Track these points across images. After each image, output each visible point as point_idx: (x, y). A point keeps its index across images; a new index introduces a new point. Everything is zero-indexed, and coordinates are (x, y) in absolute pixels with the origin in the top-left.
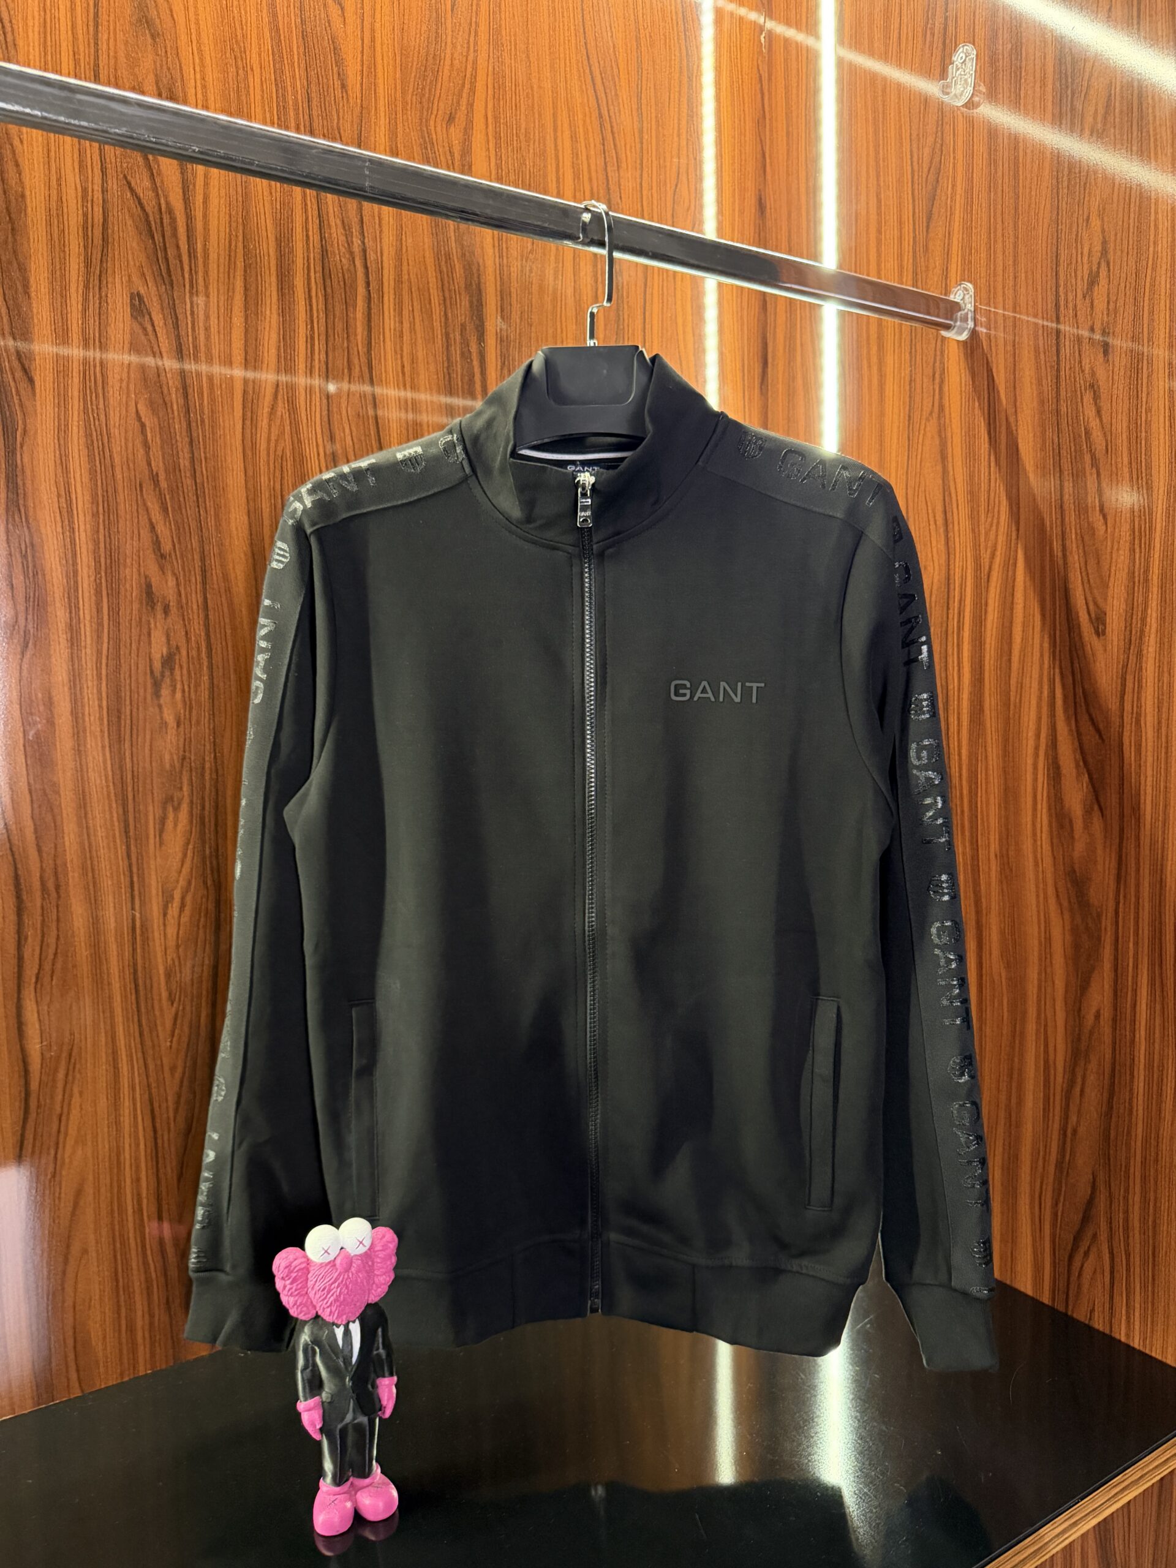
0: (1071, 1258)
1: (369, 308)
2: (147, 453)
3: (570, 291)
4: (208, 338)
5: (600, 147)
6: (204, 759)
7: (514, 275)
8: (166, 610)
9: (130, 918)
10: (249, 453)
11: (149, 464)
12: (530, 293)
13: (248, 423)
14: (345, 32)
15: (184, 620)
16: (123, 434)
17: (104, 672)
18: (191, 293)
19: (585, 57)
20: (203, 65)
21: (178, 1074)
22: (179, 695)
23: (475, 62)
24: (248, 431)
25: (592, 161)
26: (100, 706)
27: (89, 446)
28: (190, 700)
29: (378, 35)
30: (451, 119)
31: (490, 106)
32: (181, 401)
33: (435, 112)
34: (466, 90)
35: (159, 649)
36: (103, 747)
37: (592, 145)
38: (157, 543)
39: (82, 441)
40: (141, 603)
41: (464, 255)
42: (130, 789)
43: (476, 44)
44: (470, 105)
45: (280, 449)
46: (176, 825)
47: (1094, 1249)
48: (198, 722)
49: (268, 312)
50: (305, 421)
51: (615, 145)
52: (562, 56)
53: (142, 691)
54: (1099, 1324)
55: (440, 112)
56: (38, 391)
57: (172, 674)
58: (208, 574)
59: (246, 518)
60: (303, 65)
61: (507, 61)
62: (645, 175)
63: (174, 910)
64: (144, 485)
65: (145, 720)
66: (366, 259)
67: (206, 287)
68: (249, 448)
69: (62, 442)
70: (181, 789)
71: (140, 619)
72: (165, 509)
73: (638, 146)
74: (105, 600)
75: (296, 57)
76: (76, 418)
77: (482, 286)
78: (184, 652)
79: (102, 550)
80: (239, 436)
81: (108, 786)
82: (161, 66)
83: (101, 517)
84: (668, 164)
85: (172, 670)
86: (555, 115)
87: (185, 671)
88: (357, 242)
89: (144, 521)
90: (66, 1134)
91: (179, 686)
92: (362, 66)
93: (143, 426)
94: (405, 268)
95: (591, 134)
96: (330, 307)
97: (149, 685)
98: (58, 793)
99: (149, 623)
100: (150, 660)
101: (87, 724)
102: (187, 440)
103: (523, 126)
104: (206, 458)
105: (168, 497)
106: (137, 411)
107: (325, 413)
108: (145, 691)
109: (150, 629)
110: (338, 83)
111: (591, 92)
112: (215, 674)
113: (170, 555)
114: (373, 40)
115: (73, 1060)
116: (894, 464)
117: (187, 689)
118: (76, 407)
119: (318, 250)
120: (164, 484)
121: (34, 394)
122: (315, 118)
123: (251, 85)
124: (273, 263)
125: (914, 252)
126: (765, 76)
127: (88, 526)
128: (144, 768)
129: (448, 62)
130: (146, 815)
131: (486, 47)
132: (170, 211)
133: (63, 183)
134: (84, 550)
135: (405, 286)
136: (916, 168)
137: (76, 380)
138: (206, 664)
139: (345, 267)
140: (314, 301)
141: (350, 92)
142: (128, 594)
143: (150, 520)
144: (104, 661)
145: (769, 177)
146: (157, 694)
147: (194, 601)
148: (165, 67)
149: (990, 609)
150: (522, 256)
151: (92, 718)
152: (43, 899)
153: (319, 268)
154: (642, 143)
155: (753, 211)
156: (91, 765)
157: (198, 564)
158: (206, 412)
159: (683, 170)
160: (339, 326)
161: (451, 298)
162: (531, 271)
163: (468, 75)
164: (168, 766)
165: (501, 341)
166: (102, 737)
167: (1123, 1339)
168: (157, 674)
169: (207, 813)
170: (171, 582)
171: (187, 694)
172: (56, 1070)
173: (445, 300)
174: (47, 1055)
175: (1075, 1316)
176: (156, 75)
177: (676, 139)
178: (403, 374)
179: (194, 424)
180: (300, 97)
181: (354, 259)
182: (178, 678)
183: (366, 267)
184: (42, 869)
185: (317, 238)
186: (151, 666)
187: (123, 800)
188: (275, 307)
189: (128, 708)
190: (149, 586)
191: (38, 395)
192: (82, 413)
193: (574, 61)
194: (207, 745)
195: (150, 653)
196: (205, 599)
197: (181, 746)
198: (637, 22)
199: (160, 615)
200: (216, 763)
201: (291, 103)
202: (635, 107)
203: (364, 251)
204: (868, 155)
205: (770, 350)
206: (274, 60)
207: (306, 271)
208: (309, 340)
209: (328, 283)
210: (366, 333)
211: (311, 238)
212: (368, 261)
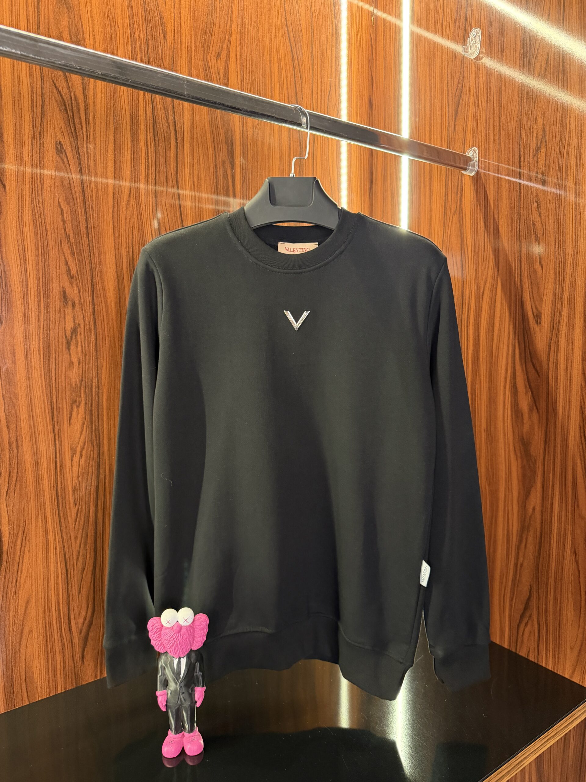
0: (518, 626)
1: (177, 152)
2: (64, 225)
3: (277, 145)
4: (95, 165)
5: (292, 72)
6: (92, 382)
7: (249, 136)
8: (73, 306)
9: (54, 462)
10: (116, 224)
11: (65, 230)
12: (257, 145)
13: (116, 209)
14: (166, 9)
15: (82, 310)
16: (52, 215)
17: (41, 337)
18: (87, 142)
19: (285, 26)
20: (93, 25)
21: (78, 542)
22: (79, 348)
23: (231, 27)
24: (115, 213)
25: (289, 79)
26: (39, 354)
27: (34, 220)
28: (85, 351)
29: (182, 11)
30: (219, 56)
31: (238, 50)
32: (82, 198)
33: (211, 52)
34: (226, 41)
35: (69, 325)
36: (41, 375)
37: (289, 71)
38: (69, 271)
39: (31, 217)
40: (61, 301)
41: (224, 125)
42: (54, 397)
43: (231, 17)
44: (228, 49)
45: (131, 223)
46: (78, 415)
47: (530, 622)
48: (89, 362)
49: (126, 153)
50: (144, 209)
51: (300, 71)
52: (274, 25)
53: (61, 347)
54: (532, 658)
55: (213, 52)
56: (7, 191)
57: (76, 338)
58: (95, 287)
59: (114, 258)
60: (144, 26)
61: (247, 27)
62: (314, 87)
63: (76, 458)
64: (62, 241)
65: (62, 362)
66: (175, 126)
67: (95, 139)
68: (116, 222)
69: (20, 218)
70: (80, 396)
71: (60, 309)
72: (73, 253)
73: (311, 72)
74: (42, 300)
75: (141, 22)
76: (27, 206)
77: (234, 141)
78: (82, 326)
79: (41, 274)
80: (111, 216)
81: (43, 395)
82: (72, 24)
83: (40, 257)
84: (326, 81)
85: (76, 336)
86: (270, 55)
87: (83, 336)
88: (171, 117)
89: (62, 259)
90: (21, 573)
91: (80, 344)
92: (174, 27)
93: (62, 210)
94: (195, 131)
95: (288, 65)
96: (157, 150)
97: (64, 344)
98: (18, 399)
99: (64, 312)
100: (65, 330)
101: (33, 363)
102: (84, 218)
103: (255, 60)
104: (94, 227)
105: (74, 247)
106: (59, 203)
107: (154, 205)
108: (62, 346)
109: (65, 315)
110: (162, 36)
111: (288, 44)
112: (98, 338)
113: (75, 276)
114: (180, 14)
115: (25, 536)
116: (436, 236)
117: (83, 346)
118: (27, 201)
119: (151, 121)
120: (72, 241)
121: (6, 193)
122: (150, 53)
123: (118, 35)
124: (129, 127)
125: (448, 131)
126: (373, 38)
127: (34, 262)
128: (62, 386)
129: (217, 26)
130: (63, 410)
131: (236, 19)
132: (76, 100)
133: (21, 83)
134: (31, 274)
135: (195, 141)
136: (450, 89)
137: (27, 186)
138: (93, 333)
139: (165, 131)
140: (149, 147)
141: (168, 40)
142: (54, 297)
143: (65, 259)
144: (41, 331)
145: (375, 89)
146: (68, 348)
147: (88, 300)
148: (74, 24)
149: (484, 309)
150: (253, 127)
151: (35, 360)
152: (10, 453)
153: (152, 131)
154: (313, 70)
155: (367, 106)
156: (35, 385)
157: (89, 281)
158: (94, 204)
159: (333, 85)
160: (162, 160)
161: (218, 147)
162: (258, 134)
163: (228, 33)
164: (74, 385)
165: (243, 169)
166: (41, 370)
167: (544, 665)
168: (69, 338)
169: (93, 409)
170: (76, 291)
171: (84, 348)
172: (16, 540)
173: (215, 148)
174: (12, 533)
175: (520, 654)
176: (69, 29)
177: (330, 69)
178: (194, 185)
179: (88, 210)
180: (142, 42)
181: (169, 126)
182: (79, 340)
183: (176, 131)
184: (10, 438)
185: (151, 115)
186: (65, 334)
187: (51, 402)
188: (129, 150)
189: (54, 355)
190: (65, 293)
191: (8, 194)
192: (30, 203)
193: (280, 27)
194: (94, 374)
195: (65, 327)
196: (93, 299)
197: (81, 374)
198: (311, 9)
199: (70, 308)
200: (98, 383)
201: (138, 45)
202: (310, 52)
203: (175, 122)
204: (425, 81)
205: (374, 176)
206: (130, 23)
207: (145, 132)
208: (146, 167)
209: (156, 138)
210: (175, 164)
211: (148, 115)
212: (177, 128)
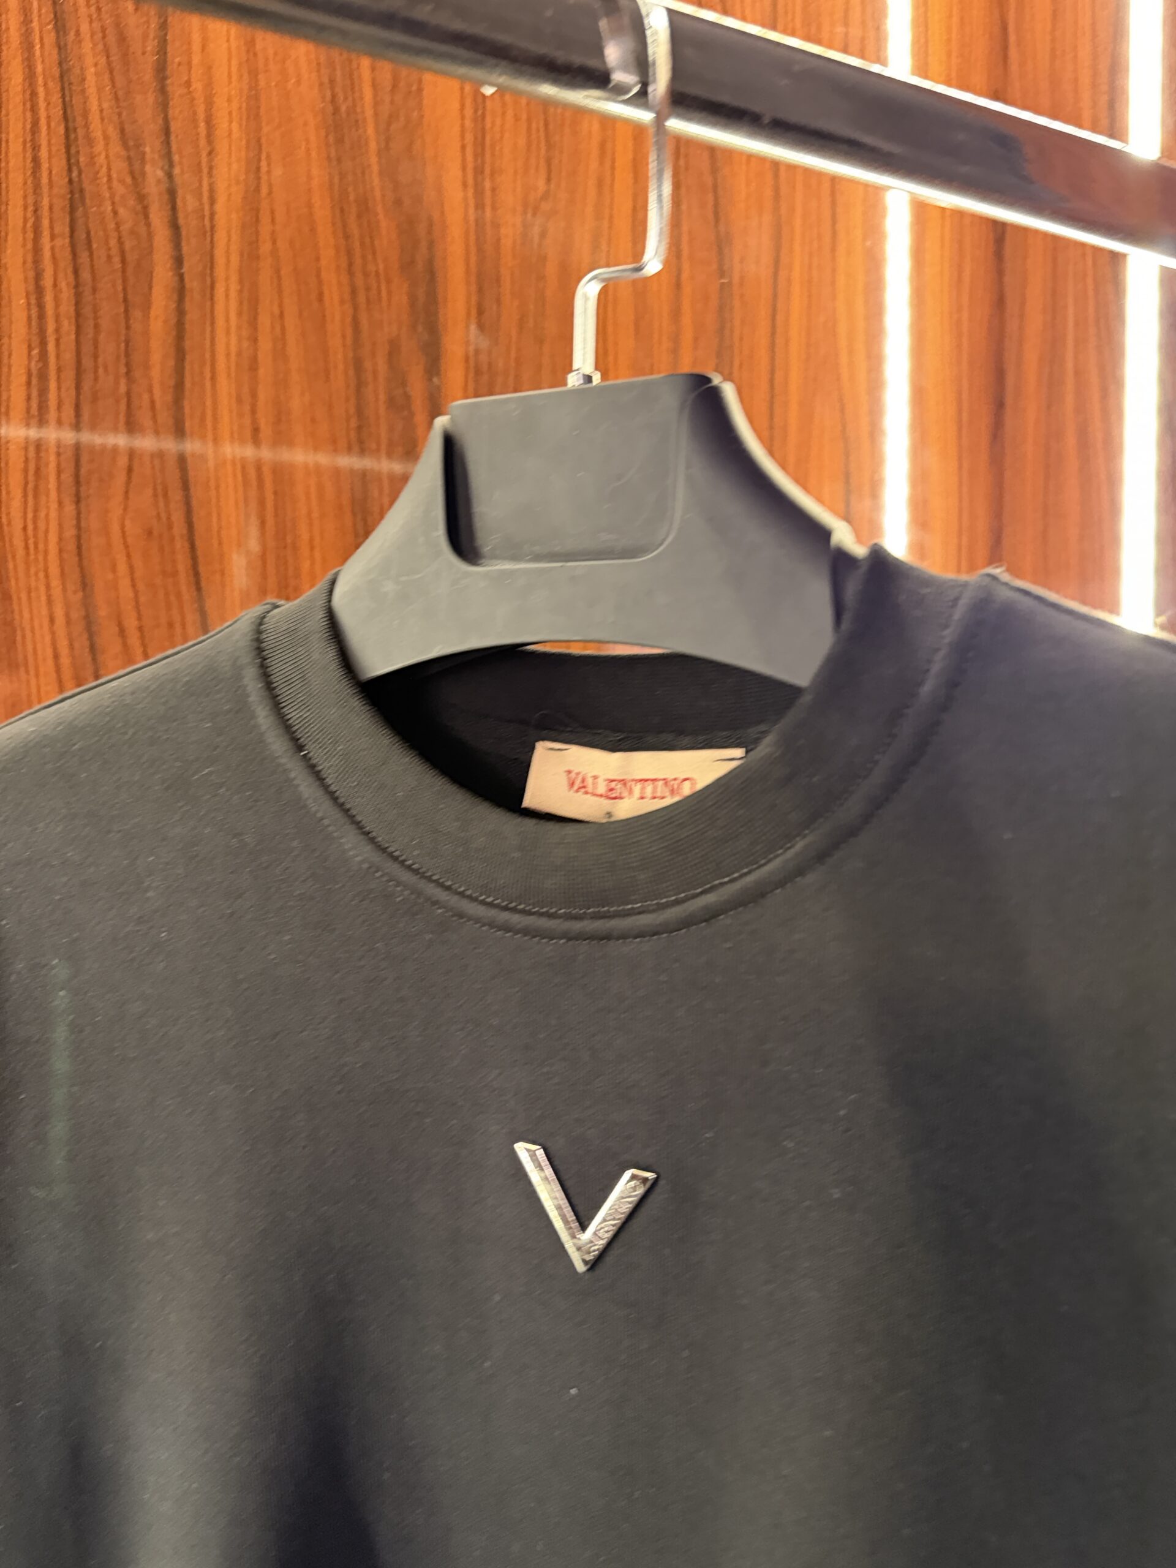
1: (181, 312)
7: (507, 243)
41: (398, 202)
66: (174, 208)
77: (438, 266)
88: (154, 173)
94: (265, 229)
96: (87, 311)
107: (70, 533)
135: (266, 266)
139: (125, 227)
140: (49, 298)
150: (525, 205)
153: (62, 228)
160: (109, 349)
161: (368, 289)
162: (543, 235)
165: (478, 372)
173: (354, 292)
181: (145, 212)
183: (175, 226)
185: (59, 164)
203: (172, 193)
205: (1010, 378)
207: (30, 235)
208: (34, 381)
209: (84, 257)
210: (171, 363)
211: (45, 166)
212: (181, 215)
